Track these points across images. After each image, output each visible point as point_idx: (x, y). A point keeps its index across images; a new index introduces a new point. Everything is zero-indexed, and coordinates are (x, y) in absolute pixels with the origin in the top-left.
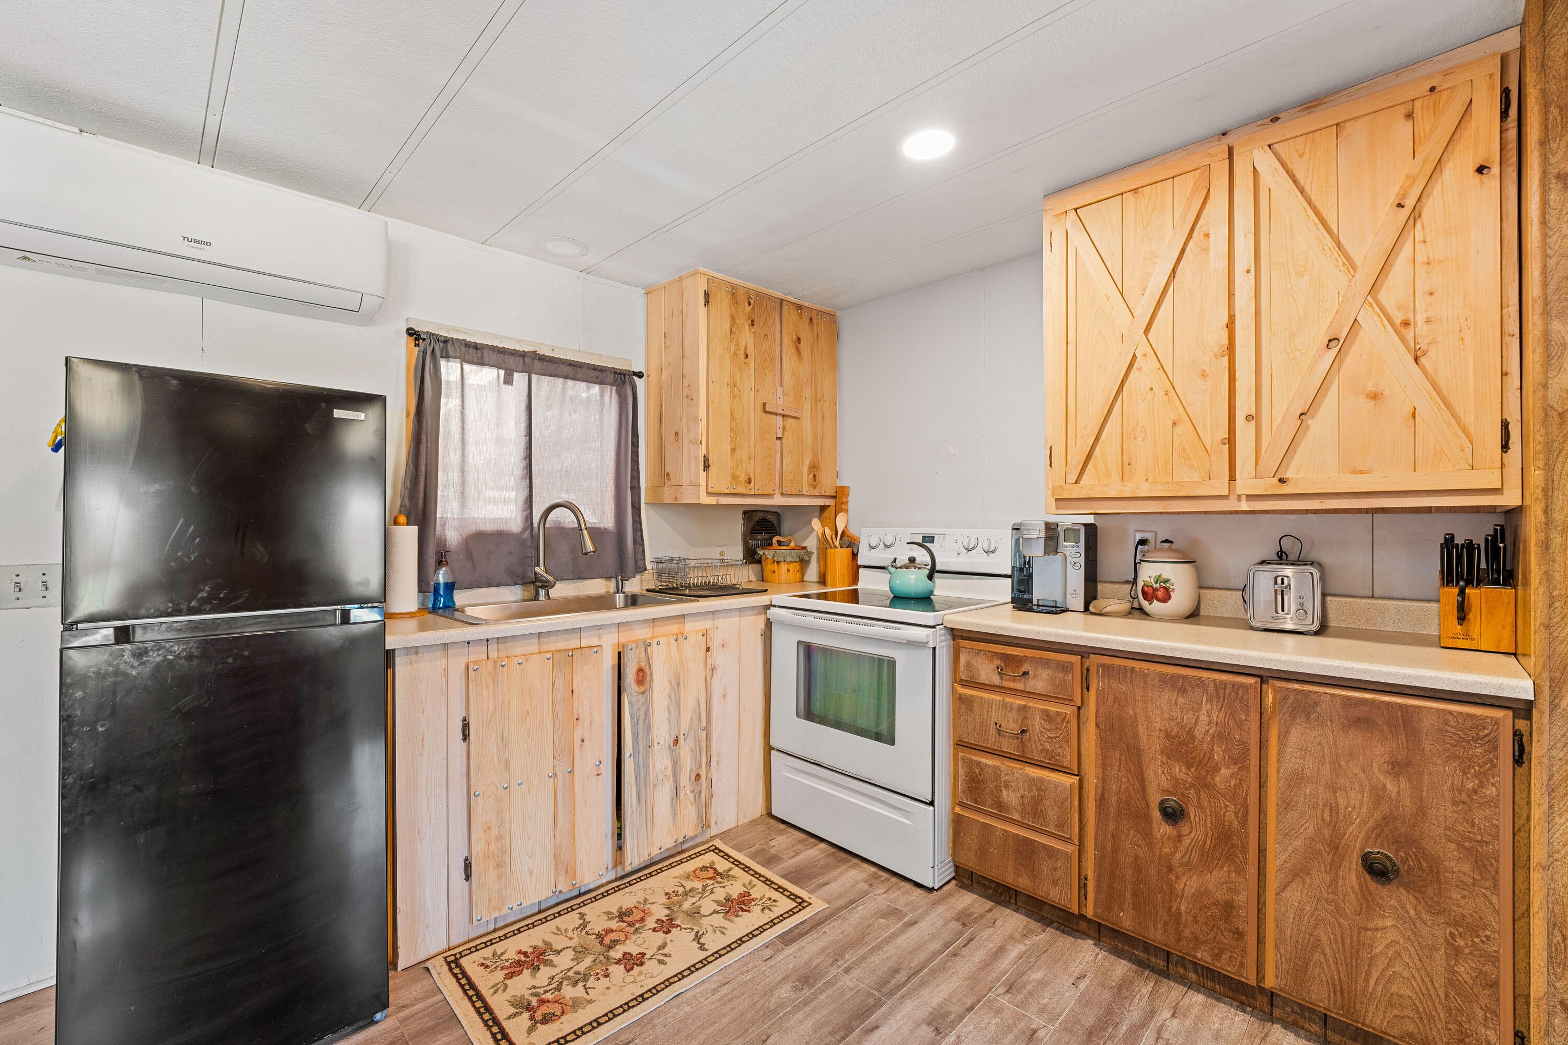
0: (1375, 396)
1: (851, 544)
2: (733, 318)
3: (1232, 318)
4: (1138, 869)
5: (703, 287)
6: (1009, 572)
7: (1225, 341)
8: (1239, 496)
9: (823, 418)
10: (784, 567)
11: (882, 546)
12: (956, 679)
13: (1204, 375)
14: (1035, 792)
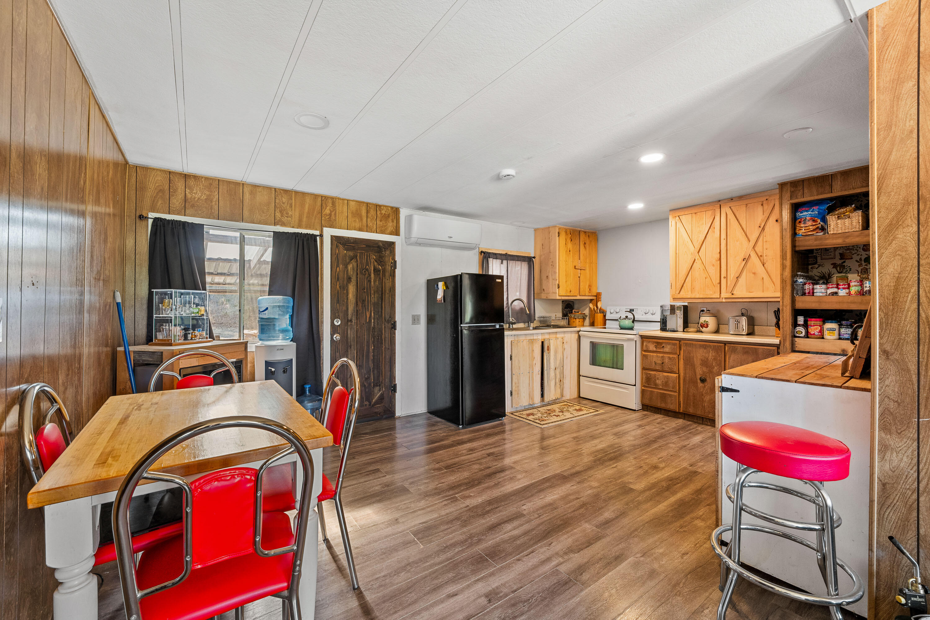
0: (754, 273)
1: (603, 312)
2: (566, 240)
3: (720, 250)
4: (694, 396)
5: (557, 231)
6: (660, 321)
7: (719, 257)
8: (723, 298)
9: (592, 269)
10: (578, 320)
11: (615, 313)
12: (642, 350)
13: (713, 265)
14: (666, 380)
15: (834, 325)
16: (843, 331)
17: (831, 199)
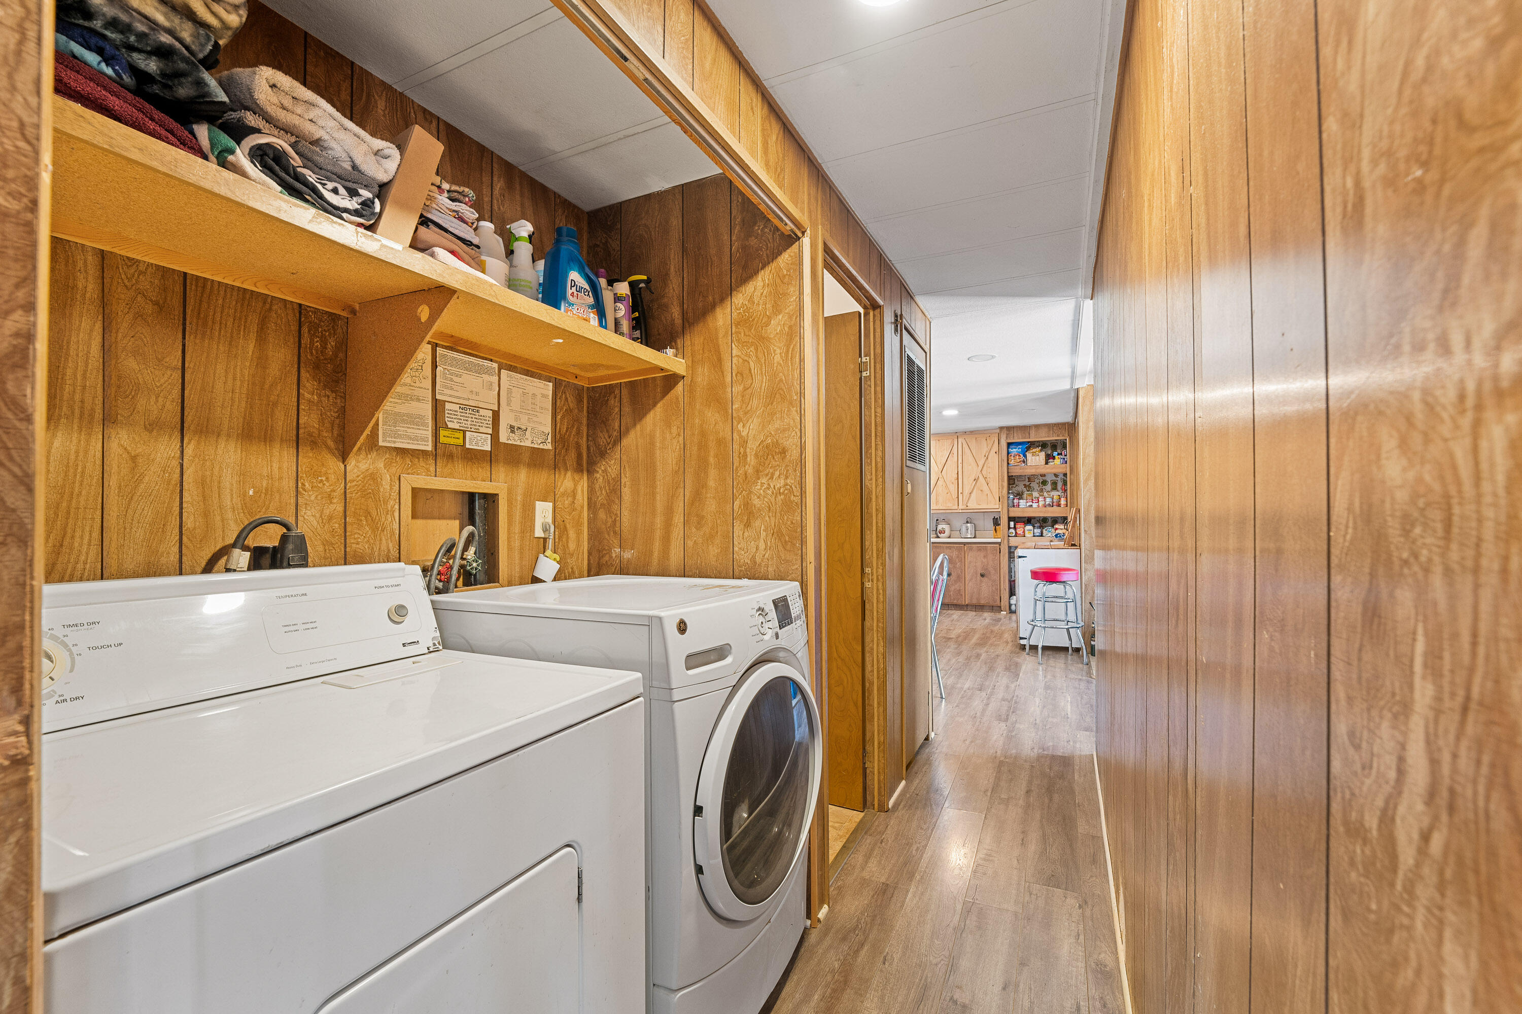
0: (981, 491)
3: (958, 472)
7: (957, 477)
8: (960, 509)
13: (953, 483)
15: (1030, 527)
16: (1036, 531)
17: (1029, 442)
